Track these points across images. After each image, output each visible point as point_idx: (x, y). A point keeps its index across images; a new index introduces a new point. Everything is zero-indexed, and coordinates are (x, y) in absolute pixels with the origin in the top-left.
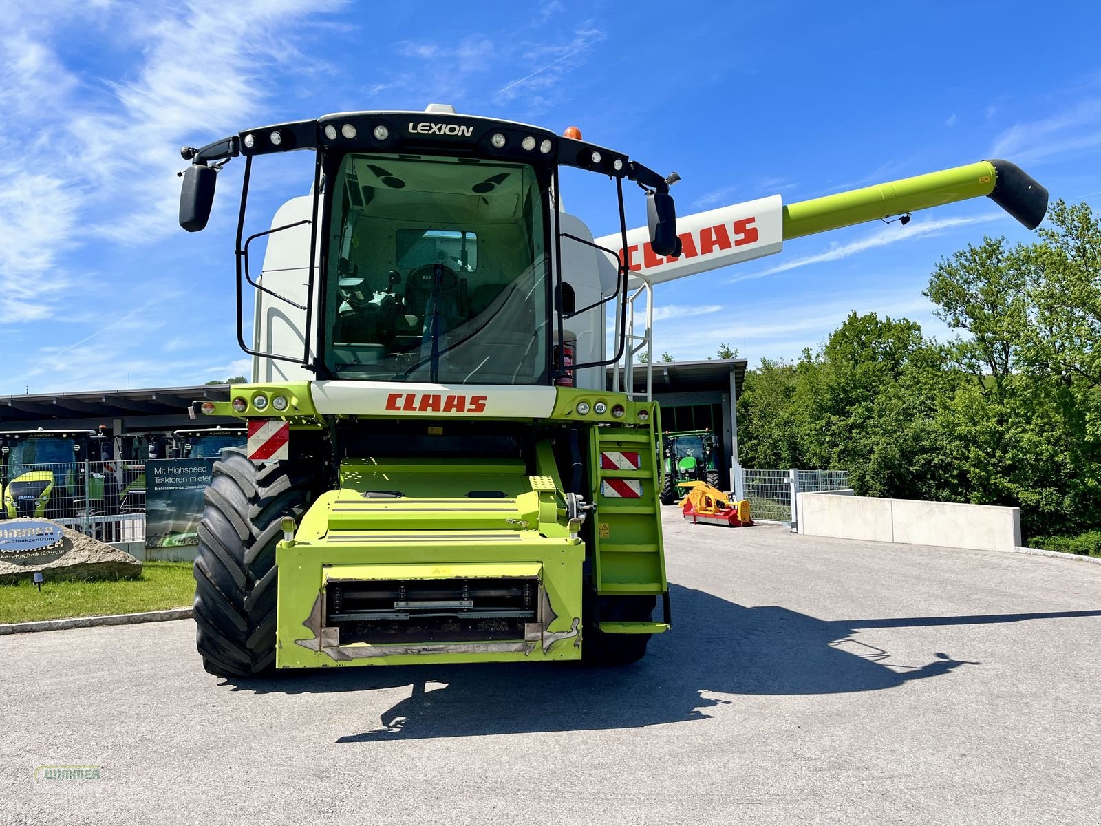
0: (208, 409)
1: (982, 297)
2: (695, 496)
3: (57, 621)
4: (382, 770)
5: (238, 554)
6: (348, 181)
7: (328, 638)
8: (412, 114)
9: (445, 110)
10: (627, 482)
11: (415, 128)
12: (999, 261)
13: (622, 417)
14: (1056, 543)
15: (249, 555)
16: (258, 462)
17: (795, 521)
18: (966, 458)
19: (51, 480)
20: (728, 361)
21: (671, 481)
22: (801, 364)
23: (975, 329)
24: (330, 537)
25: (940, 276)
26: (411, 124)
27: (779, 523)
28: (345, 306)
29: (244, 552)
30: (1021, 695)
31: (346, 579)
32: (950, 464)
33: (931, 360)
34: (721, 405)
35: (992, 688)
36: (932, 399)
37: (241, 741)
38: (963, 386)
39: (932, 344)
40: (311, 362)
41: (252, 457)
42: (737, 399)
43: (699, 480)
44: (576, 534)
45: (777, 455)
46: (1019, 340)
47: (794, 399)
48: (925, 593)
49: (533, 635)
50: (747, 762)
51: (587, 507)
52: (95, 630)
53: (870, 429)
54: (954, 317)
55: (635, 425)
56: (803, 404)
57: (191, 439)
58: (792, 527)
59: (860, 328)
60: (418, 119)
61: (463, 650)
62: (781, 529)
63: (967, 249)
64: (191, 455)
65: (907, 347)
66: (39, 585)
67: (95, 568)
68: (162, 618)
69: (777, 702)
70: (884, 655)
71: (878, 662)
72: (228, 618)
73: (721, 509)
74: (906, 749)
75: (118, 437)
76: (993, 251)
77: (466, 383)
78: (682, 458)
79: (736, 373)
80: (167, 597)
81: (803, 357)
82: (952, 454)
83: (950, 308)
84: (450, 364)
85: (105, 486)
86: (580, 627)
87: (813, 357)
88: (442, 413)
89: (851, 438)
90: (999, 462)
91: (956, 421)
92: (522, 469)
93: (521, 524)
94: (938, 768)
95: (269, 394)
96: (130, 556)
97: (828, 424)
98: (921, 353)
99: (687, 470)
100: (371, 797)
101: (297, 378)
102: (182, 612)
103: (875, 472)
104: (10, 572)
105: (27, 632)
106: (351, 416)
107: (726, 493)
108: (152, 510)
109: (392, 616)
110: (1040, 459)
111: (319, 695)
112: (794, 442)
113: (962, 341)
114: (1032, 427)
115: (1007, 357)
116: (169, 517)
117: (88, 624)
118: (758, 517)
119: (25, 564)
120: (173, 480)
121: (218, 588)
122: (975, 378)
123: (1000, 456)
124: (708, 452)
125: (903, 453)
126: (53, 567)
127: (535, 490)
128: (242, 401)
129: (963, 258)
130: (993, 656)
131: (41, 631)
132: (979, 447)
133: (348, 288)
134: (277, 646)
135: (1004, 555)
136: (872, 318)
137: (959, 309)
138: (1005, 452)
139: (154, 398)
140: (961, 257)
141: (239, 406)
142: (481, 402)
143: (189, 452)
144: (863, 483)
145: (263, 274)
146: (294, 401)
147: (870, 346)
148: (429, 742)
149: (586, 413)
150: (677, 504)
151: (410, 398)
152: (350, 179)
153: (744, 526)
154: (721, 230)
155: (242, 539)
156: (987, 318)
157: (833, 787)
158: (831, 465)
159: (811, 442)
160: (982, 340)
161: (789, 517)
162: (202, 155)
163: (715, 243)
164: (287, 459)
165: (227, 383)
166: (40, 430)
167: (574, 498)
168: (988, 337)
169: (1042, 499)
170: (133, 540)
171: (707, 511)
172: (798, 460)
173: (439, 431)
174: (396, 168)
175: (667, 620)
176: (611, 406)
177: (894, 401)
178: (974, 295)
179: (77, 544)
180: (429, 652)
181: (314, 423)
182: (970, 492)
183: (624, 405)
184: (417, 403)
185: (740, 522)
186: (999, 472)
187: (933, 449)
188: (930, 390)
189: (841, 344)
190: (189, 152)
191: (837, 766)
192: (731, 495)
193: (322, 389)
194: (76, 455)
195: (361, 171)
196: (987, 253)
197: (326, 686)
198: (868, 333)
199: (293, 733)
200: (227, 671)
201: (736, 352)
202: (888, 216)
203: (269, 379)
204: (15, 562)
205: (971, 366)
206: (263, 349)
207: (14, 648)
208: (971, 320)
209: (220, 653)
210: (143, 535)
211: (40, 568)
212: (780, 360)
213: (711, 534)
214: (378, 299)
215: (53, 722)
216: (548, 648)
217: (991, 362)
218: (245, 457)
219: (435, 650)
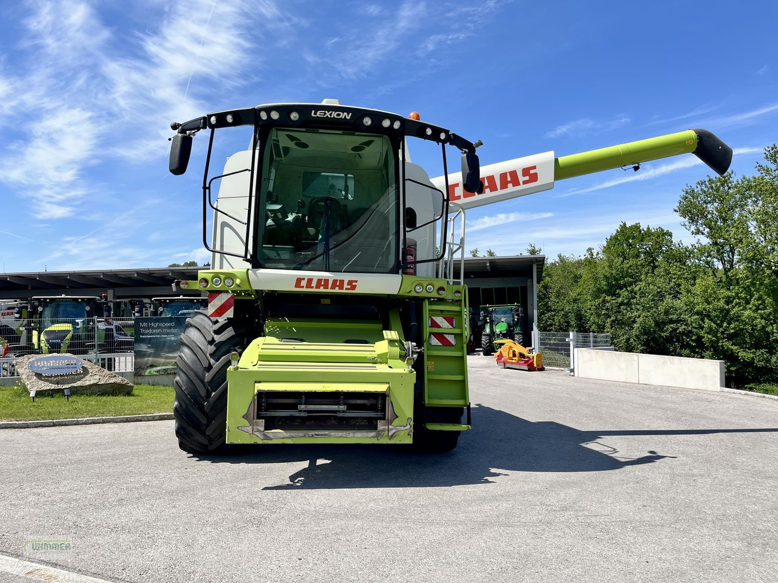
0: (184, 285)
1: (717, 213)
2: (505, 349)
3: (82, 419)
4: (289, 504)
5: (201, 376)
6: (273, 143)
7: (258, 426)
8: (313, 105)
9: (335, 103)
10: (446, 336)
11: (315, 114)
12: (729, 188)
13: (444, 295)
14: (765, 388)
15: (208, 376)
16: (214, 319)
17: (573, 368)
18: (702, 328)
19: (71, 329)
20: (534, 256)
21: (490, 339)
22: (586, 259)
23: (711, 236)
24: (259, 365)
25: (686, 198)
26: (313, 111)
27: (562, 369)
28: (270, 222)
29: (205, 374)
30: (693, 475)
31: (269, 390)
32: (691, 332)
33: (680, 257)
34: (527, 287)
35: (675, 471)
36: (679, 285)
37: (204, 487)
38: (701, 277)
39: (680, 246)
40: (249, 257)
41: (210, 316)
42: (538, 282)
43: (509, 339)
44: (410, 367)
45: (568, 323)
46: (742, 244)
47: (580, 284)
48: (651, 416)
49: (383, 427)
50: (510, 506)
51: (419, 350)
52: (106, 425)
53: (633, 306)
54: (696, 228)
55: (453, 300)
56: (587, 287)
57: (163, 304)
58: (571, 372)
59: (629, 234)
60: (318, 108)
61: (340, 435)
62: (563, 373)
63: (707, 179)
64: (163, 315)
65: (661, 248)
66: (68, 397)
67: (103, 387)
68: (148, 419)
69: (536, 475)
70: (615, 451)
71: (611, 455)
72: (195, 416)
73: (522, 359)
74: (610, 502)
75: (111, 302)
76: (725, 181)
77: (344, 272)
78: (498, 323)
79: (537, 265)
80: (150, 406)
81: (587, 254)
82: (692, 325)
83: (693, 221)
84: (335, 260)
85: (106, 334)
86: (412, 423)
87: (595, 254)
88: (329, 290)
89: (620, 312)
90: (725, 330)
91: (696, 301)
92: (380, 326)
93: (377, 360)
94: (627, 512)
95: (222, 277)
96: (126, 380)
97: (604, 301)
98: (671, 253)
99: (501, 332)
100: (283, 518)
101: (240, 267)
102: (160, 416)
103: (636, 336)
104: (48, 388)
105: (62, 425)
106: (273, 291)
107: (528, 348)
108: (138, 351)
109: (296, 414)
110: (755, 329)
111: (250, 465)
112: (580, 314)
113: (701, 245)
114: (750, 306)
115: (733, 256)
116: (149, 355)
117: (101, 421)
118: (549, 365)
119: (58, 384)
120: (153, 331)
121: (189, 396)
122: (710, 271)
123: (726, 327)
124: (516, 320)
125: (657, 324)
126: (76, 386)
127: (386, 339)
128: (205, 280)
129: (703, 185)
130: (683, 453)
131: (72, 425)
132: (711, 320)
133: (272, 211)
134: (227, 430)
135: (713, 393)
136: (637, 227)
137: (700, 222)
138: (729, 324)
139: (136, 275)
140: (702, 184)
141: (203, 283)
142: (354, 284)
143: (161, 313)
144: (628, 344)
145: (218, 200)
146: (238, 281)
147: (636, 247)
148: (318, 491)
149: (420, 292)
150: (493, 355)
151: (310, 281)
152: (275, 142)
153: (538, 371)
154: (513, 174)
155: (204, 366)
156: (720, 228)
157: (560, 520)
158: (606, 330)
159: (592, 314)
160: (715, 244)
161: (568, 365)
162: (184, 128)
163: (510, 182)
164: (232, 317)
165: (184, 266)
166: (63, 296)
167: (410, 345)
168: (720, 242)
169: (756, 357)
170: (126, 370)
171: (513, 360)
172: (583, 327)
173: (328, 301)
174: (303, 136)
175: (469, 423)
176: (436, 287)
177: (651, 287)
178: (711, 211)
179: (91, 371)
180: (319, 436)
181: (250, 295)
182: (704, 351)
183: (445, 287)
184: (314, 284)
185: (535, 368)
186: (725, 338)
187: (678, 321)
188: (678, 279)
189: (615, 245)
190: (176, 125)
191: (565, 509)
192: (532, 350)
193: (256, 274)
194: (87, 313)
195: (282, 138)
196: (721, 182)
197: (255, 460)
198: (634, 238)
199: (235, 484)
200: (193, 449)
201: (540, 250)
202: (625, 166)
203: (221, 267)
204: (51, 382)
205: (708, 263)
206: (218, 248)
207: (56, 435)
208: (708, 230)
209: (189, 438)
210: (132, 367)
211: (67, 386)
212: (572, 256)
213: (515, 375)
214: (290, 218)
215: (88, 476)
216: (392, 436)
217: (722, 260)
218: (206, 316)
219: (322, 435)
